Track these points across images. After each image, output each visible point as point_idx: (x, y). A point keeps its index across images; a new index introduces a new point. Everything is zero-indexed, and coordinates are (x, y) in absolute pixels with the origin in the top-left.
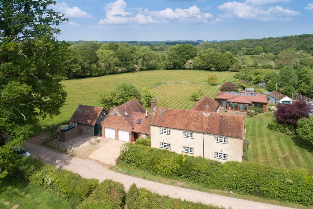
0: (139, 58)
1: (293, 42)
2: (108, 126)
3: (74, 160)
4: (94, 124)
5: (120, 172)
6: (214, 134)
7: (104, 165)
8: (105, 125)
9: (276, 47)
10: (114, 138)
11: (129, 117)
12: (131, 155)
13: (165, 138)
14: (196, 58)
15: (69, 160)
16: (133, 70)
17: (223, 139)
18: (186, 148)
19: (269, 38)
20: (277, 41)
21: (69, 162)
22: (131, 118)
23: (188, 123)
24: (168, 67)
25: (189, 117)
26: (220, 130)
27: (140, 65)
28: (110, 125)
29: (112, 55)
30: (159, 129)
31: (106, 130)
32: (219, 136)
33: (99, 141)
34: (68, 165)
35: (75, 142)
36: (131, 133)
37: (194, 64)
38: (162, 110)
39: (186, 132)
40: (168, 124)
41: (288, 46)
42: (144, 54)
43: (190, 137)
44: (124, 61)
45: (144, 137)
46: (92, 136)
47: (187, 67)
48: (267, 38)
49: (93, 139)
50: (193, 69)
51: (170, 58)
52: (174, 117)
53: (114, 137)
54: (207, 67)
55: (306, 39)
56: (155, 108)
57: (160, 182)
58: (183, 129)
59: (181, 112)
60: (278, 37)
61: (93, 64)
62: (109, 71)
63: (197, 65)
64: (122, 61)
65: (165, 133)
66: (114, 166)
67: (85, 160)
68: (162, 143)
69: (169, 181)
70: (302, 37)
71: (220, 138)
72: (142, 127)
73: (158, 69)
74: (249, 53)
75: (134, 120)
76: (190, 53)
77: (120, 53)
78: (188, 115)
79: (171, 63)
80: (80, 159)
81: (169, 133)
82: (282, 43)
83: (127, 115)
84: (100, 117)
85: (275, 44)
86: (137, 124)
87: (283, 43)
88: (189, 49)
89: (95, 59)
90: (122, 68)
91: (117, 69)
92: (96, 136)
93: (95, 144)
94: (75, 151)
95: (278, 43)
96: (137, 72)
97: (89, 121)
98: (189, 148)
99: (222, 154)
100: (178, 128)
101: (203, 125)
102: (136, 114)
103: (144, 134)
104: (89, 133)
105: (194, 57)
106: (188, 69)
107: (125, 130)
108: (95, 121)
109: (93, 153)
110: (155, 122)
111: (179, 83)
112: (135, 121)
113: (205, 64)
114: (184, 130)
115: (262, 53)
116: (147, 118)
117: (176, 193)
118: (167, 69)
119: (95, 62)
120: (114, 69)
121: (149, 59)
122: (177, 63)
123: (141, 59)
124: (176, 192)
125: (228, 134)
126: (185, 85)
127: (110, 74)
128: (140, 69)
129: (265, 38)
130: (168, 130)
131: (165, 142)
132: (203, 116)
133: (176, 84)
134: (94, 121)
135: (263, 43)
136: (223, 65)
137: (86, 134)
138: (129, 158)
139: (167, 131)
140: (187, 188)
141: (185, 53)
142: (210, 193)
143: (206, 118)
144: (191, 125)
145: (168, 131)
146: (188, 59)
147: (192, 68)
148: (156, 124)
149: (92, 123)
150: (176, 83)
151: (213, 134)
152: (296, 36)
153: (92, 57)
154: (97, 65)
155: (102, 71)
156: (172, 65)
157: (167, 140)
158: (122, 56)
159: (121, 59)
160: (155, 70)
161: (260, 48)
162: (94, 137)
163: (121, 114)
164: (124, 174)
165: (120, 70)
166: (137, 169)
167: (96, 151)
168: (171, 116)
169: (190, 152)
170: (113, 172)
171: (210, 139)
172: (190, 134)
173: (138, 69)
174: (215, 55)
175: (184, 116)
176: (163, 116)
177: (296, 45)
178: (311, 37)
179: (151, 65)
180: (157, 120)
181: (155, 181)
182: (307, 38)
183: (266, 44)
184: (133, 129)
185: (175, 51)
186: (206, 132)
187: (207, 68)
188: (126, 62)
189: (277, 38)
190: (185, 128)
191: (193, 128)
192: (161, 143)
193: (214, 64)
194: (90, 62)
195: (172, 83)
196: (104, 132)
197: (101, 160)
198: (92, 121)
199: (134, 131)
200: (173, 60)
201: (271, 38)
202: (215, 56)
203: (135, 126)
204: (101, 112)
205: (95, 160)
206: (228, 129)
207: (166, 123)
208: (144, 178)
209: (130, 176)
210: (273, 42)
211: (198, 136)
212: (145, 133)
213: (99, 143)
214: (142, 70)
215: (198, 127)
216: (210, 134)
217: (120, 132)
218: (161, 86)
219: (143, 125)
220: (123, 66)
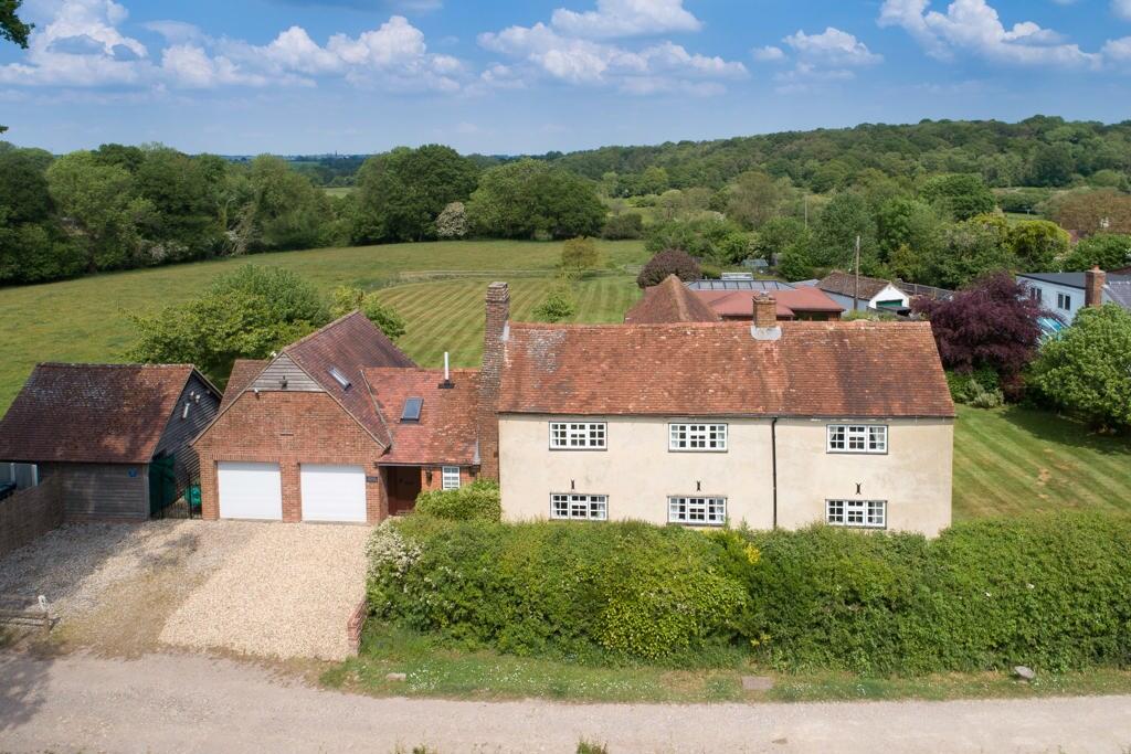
0: (242, 201)
1: (754, 156)
2: (237, 453)
3: (63, 676)
4: (147, 453)
5: (399, 690)
6: (825, 417)
7: (280, 668)
8: (219, 453)
9: (708, 172)
10: (277, 513)
11: (354, 393)
12: (449, 580)
13: (578, 470)
14: (477, 195)
15: (27, 684)
16: (219, 252)
17: (866, 434)
18: (688, 501)
19: (681, 143)
20: (707, 153)
21: (30, 698)
22: (367, 398)
23: (693, 383)
24: (366, 235)
25: (687, 355)
26: (848, 393)
27: (248, 230)
28: (250, 445)
29: (119, 188)
30: (544, 427)
31: (225, 476)
32: (847, 424)
33: (192, 543)
34: (26, 718)
35: (36, 573)
36: (376, 472)
37: (471, 218)
38: (546, 338)
39: (688, 427)
40: (593, 396)
41: (739, 167)
42: (268, 184)
43: (708, 447)
44: (177, 212)
45: (451, 482)
46: (137, 521)
47: (443, 231)
48: (677, 142)
49: (157, 539)
50: (468, 237)
51: (374, 198)
52: (616, 362)
53: (274, 509)
54: (523, 225)
55: (788, 147)
56: (507, 330)
57: (655, 698)
58: (674, 410)
59: (644, 335)
60: (710, 138)
61: (27, 228)
62: (110, 257)
63: (484, 220)
64: (170, 211)
65: (578, 447)
66: (343, 658)
67: (139, 663)
68: (564, 498)
69: (698, 680)
70: (779, 139)
71: (853, 429)
72: (435, 437)
73: (322, 247)
74: (627, 191)
75: (382, 406)
76: (453, 177)
77: (158, 180)
78: (679, 347)
79: (379, 219)
80: (101, 663)
81: (601, 443)
82: (720, 156)
83: (344, 382)
84: (177, 416)
85: (701, 163)
86: (404, 426)
87: (724, 159)
88: (450, 163)
89: (41, 205)
90: (170, 243)
91: (148, 247)
92: (163, 517)
93: (174, 562)
94: (55, 622)
95: (710, 159)
96: (234, 257)
97: (118, 445)
98: (701, 502)
99: (860, 504)
100: (647, 408)
101: (764, 386)
102: (385, 380)
103: (451, 467)
104: (116, 510)
105: (469, 193)
106: (446, 238)
107: (344, 464)
108: (156, 440)
109: (179, 612)
110: (519, 395)
111: (452, 278)
112: (389, 411)
113: (515, 213)
114: (680, 415)
115: (665, 189)
116: (452, 391)
117: (783, 741)
118: (365, 241)
119: (38, 217)
120: (133, 249)
121: (286, 204)
122: (403, 216)
123: (253, 207)
124: (777, 736)
125: (888, 408)
126: (480, 283)
127: (113, 269)
128: (247, 248)
129: (668, 142)
130: (593, 427)
131: (579, 491)
132: (754, 341)
133: (438, 282)
134: (148, 439)
135: (665, 158)
136: (582, 215)
137: (96, 518)
138: (431, 599)
139: (587, 431)
140: (812, 698)
141: (434, 178)
142: (932, 698)
143: (768, 352)
144: (706, 390)
145: (593, 435)
146: (446, 200)
147: (461, 233)
148: (527, 406)
149: (133, 450)
150: (436, 278)
151: (818, 417)
152: (759, 138)
153: (24, 193)
154: (51, 232)
155: (72, 256)
156: (382, 227)
157: (588, 481)
158: (164, 191)
159: (163, 204)
160: (310, 248)
161: (661, 174)
162: (150, 523)
163: (319, 380)
164: (432, 694)
165: (159, 251)
166: (487, 653)
167: (197, 599)
168: (596, 358)
169: (707, 520)
170: (352, 698)
171: (805, 440)
172: (707, 432)
173: (241, 248)
174: (549, 180)
175: (664, 352)
176: (559, 363)
177: (764, 165)
178: (802, 141)
179: (293, 230)
180: (531, 385)
181: (627, 698)
182: (791, 143)
183: (674, 162)
184: (387, 451)
185: (391, 171)
186: (789, 410)
187: (522, 229)
188: (189, 219)
189: (704, 143)
190: (681, 407)
191: (720, 401)
192: (557, 498)
193: (547, 214)
194: (14, 214)
195: (420, 279)
196: (211, 493)
197: (247, 643)
198: (136, 437)
199: (393, 460)
200: (387, 205)
201: (687, 143)
202: (550, 185)
203: (394, 433)
204: (182, 388)
205: (211, 649)
206: (884, 384)
207: (583, 393)
208: (559, 693)
209: (469, 704)
210: (694, 155)
211: (745, 439)
212: (461, 459)
213: (199, 553)
214: (255, 249)
215: (743, 394)
216: (803, 418)
217: (311, 480)
218: (383, 290)
219: (436, 426)
220: (175, 236)
